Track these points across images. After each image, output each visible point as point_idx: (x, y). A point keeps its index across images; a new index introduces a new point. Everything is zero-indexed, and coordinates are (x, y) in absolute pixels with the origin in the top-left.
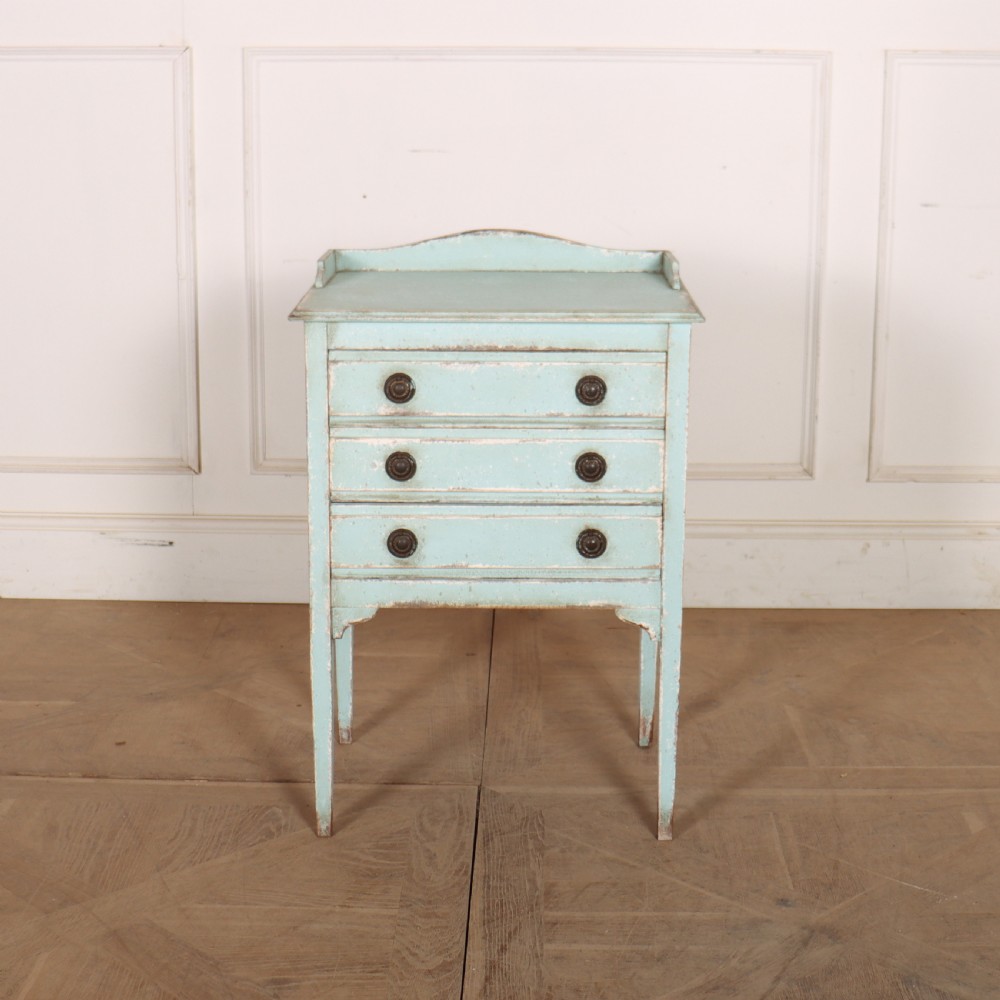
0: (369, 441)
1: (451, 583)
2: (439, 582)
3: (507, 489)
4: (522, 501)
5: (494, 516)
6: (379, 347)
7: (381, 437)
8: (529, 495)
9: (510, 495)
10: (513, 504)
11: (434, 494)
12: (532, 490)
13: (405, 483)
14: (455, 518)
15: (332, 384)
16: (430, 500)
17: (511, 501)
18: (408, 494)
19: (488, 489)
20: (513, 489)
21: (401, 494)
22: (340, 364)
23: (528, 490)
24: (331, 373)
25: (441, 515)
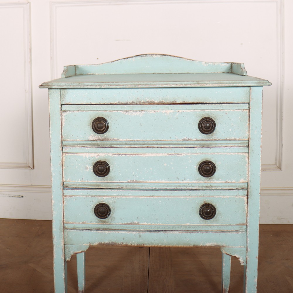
0: (84, 155)
1: (129, 233)
2: (123, 232)
3: (160, 181)
4: (168, 188)
5: (153, 196)
6: (89, 103)
7: (91, 153)
8: (172, 184)
9: (161, 184)
10: (164, 190)
11: (120, 184)
12: (174, 182)
13: (104, 178)
14: (131, 197)
15: (63, 123)
16: (118, 187)
17: (163, 188)
18: (106, 184)
19: (149, 181)
20: (163, 181)
21: (102, 184)
22: (68, 112)
23: (172, 182)
24: (63, 117)
25: (124, 196)
